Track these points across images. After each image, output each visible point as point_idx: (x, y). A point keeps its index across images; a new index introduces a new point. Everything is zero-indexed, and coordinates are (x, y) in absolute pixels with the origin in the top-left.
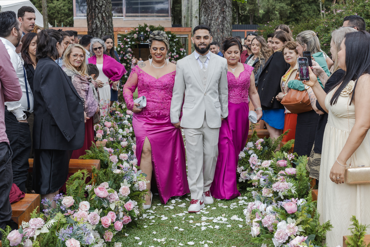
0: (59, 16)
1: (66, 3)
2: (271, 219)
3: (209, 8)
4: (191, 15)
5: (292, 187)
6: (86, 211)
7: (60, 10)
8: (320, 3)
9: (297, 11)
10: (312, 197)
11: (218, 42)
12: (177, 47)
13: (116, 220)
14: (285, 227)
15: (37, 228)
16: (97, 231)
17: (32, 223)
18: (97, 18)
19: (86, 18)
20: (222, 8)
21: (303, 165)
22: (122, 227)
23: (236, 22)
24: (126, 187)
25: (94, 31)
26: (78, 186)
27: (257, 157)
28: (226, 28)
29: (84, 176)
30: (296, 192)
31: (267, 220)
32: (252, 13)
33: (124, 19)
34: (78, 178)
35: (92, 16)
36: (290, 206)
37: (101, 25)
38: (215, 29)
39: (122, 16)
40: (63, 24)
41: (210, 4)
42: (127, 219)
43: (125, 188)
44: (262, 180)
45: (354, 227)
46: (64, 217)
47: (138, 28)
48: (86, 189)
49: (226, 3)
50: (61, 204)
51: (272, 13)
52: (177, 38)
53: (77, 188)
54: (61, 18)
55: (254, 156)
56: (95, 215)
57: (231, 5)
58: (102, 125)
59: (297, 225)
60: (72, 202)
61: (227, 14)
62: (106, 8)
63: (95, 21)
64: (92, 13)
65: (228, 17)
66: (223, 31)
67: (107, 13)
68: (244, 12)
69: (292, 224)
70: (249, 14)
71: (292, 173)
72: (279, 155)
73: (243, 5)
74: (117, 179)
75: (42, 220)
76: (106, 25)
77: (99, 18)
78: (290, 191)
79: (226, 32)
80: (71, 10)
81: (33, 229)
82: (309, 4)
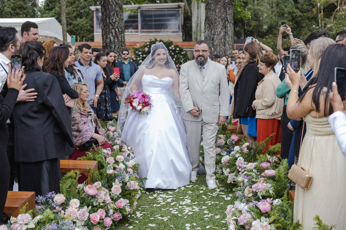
0: (82, 32)
1: (88, 21)
2: (246, 218)
3: (212, 24)
4: (200, 31)
5: (270, 187)
6: (76, 208)
7: (83, 27)
8: (319, 20)
9: (298, 27)
10: (287, 197)
11: (220, 54)
12: (184, 59)
13: (106, 217)
14: (259, 226)
15: (25, 223)
16: (87, 227)
17: (20, 219)
18: (111, 33)
19: (101, 33)
20: (224, 24)
21: (283, 168)
22: (111, 223)
23: (242, 37)
24: (118, 186)
25: (108, 44)
26: (70, 185)
27: (244, 160)
28: (228, 42)
29: (76, 176)
30: (273, 193)
31: (243, 218)
32: (256, 29)
33: (139, 35)
34: (71, 177)
35: (106, 31)
36: (264, 206)
37: (115, 39)
38: (218, 42)
39: (138, 32)
40: (85, 39)
41: (214, 20)
42: (118, 216)
43: (117, 188)
44: (246, 180)
45: (318, 226)
46: (52, 214)
47: (149, 42)
48: (78, 187)
49: (228, 19)
50: (53, 201)
51: (275, 29)
52: (185, 51)
53: (70, 186)
54: (84, 34)
55: (240, 159)
56: (84, 212)
57: (232, 21)
58: (106, 129)
59: (270, 224)
60: (63, 199)
61: (229, 29)
62: (119, 24)
63: (109, 36)
64: (106, 28)
65: (230, 31)
66: (225, 44)
67: (119, 29)
68: (249, 28)
69: (265, 222)
70: (253, 30)
71: (272, 175)
72: (263, 158)
73: (249, 22)
74: (110, 179)
75: (29, 216)
76: (119, 39)
77: (112, 33)
78: (268, 191)
79: (227, 45)
80: (92, 27)
81: (21, 224)
82: (309, 20)
